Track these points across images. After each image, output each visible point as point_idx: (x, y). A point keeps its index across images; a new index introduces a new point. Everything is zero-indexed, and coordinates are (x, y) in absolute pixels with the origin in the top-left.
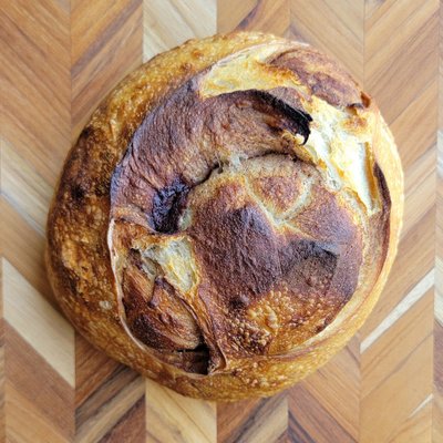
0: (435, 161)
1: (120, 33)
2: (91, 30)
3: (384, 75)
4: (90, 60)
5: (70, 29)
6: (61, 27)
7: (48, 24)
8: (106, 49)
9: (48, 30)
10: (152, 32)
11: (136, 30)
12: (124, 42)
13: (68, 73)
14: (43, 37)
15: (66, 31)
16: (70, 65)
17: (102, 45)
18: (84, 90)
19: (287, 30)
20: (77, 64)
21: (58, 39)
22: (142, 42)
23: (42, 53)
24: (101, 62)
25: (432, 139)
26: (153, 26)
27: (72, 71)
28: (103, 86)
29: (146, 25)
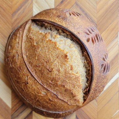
0: (118, 41)
1: (26, 4)
2: (18, 3)
3: (102, 17)
4: (17, 12)
5: (12, 3)
6: (9, 2)
7: (6, 2)
8: (22, 9)
9: (6, 3)
10: (36, 4)
11: (31, 3)
12: (28, 7)
13: (11, 15)
14: (4, 5)
15: (11, 4)
16: (12, 13)
17: (21, 8)
18: (16, 20)
19: (74, 4)
20: (14, 13)
21: (9, 6)
22: (33, 7)
23: (4, 10)
24: (21, 13)
25: (117, 35)
26: (36, 2)
27: (12, 15)
28: (21, 19)
29: (34, 2)
